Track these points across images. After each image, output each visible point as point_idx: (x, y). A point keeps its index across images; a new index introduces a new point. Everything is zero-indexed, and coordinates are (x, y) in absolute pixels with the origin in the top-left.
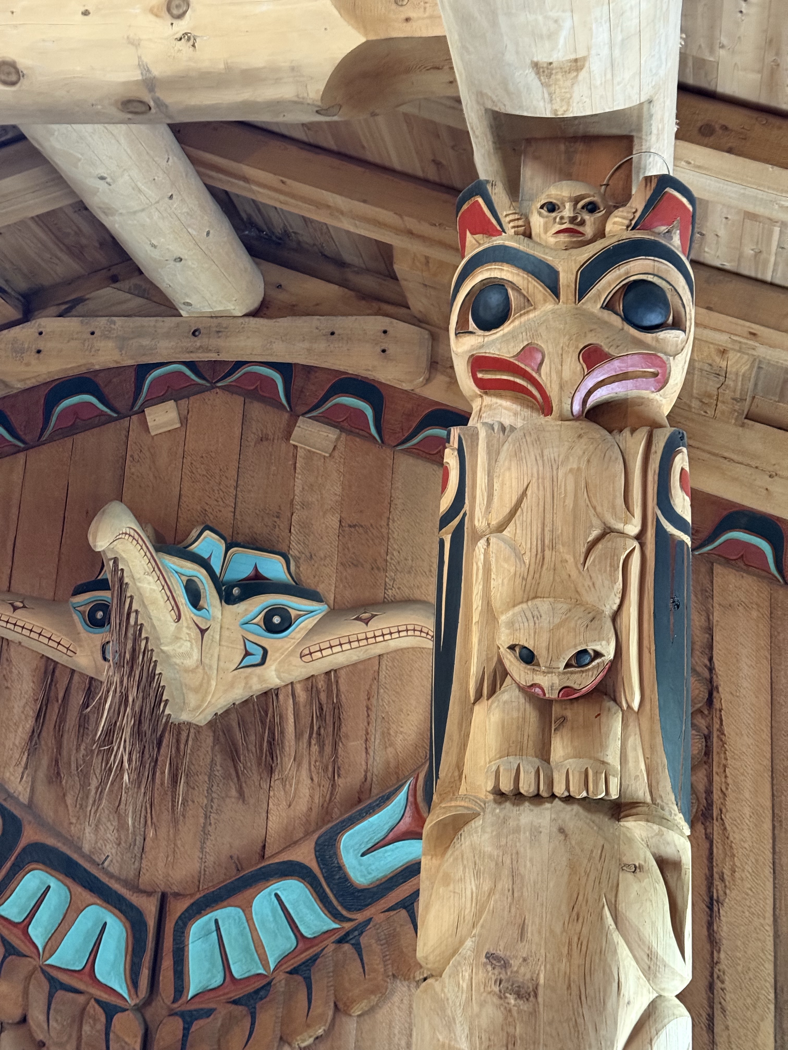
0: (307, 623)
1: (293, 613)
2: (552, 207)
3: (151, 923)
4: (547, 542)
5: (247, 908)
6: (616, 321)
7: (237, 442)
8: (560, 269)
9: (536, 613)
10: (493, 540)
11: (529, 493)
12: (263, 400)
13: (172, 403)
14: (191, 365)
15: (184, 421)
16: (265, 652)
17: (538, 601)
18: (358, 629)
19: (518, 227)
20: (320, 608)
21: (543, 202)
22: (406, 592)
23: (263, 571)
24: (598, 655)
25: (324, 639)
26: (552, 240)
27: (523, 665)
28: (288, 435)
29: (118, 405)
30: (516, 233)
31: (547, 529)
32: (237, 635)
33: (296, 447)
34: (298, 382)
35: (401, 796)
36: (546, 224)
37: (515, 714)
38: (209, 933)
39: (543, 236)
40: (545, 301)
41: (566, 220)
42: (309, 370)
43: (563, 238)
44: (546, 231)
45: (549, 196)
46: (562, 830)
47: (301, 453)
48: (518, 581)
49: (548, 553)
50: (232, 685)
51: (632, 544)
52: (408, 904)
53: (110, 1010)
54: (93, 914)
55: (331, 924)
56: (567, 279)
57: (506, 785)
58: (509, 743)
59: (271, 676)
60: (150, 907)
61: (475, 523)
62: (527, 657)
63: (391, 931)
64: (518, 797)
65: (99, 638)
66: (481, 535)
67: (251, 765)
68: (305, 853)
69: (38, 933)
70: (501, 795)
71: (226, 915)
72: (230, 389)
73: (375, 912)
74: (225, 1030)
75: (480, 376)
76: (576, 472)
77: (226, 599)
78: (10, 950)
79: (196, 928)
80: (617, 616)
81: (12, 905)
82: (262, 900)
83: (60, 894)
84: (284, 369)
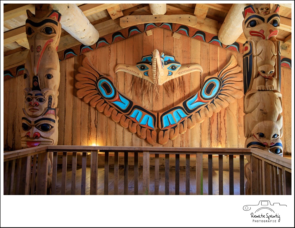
0: (179, 68)
1: (176, 66)
3: (157, 117)
4: (266, 57)
5: (172, 114)
7: (163, 37)
9: (265, 67)
10: (258, 57)
11: (263, 50)
12: (167, 29)
13: (151, 30)
14: (154, 23)
15: (153, 33)
16: (172, 73)
17: (265, 65)
18: (187, 69)
20: (180, 65)
21: (261, 8)
22: (194, 62)
23: (170, 59)
24: (273, 72)
25: (182, 70)
26: (263, 14)
28: (172, 35)
29: (141, 31)
30: (257, 13)
31: (266, 55)
32: (167, 70)
33: (173, 38)
34: (173, 26)
35: (196, 95)
37: (261, 80)
38: (166, 118)
39: (261, 13)
40: (262, 23)
41: (265, 11)
42: (175, 24)
46: (268, 94)
47: (174, 39)
48: (262, 62)
50: (167, 79)
51: (276, 57)
52: (199, 112)
53: (151, 130)
54: (147, 116)
55: (186, 115)
56: (266, 20)
57: (260, 89)
58: (260, 84)
59: (173, 77)
60: (156, 115)
61: (254, 54)
62: (264, 72)
63: (196, 116)
64: (262, 90)
65: (143, 72)
66: (255, 56)
67: (170, 92)
68: (181, 105)
69: (138, 119)
70: (259, 90)
71: (169, 115)
72: (161, 28)
73: (193, 113)
74: (170, 132)
75: (252, 33)
76: (270, 47)
77: (165, 64)
78: (133, 122)
79: (164, 117)
80: (275, 67)
81: (133, 115)
82: (174, 112)
83: (140, 113)
84: (171, 24)
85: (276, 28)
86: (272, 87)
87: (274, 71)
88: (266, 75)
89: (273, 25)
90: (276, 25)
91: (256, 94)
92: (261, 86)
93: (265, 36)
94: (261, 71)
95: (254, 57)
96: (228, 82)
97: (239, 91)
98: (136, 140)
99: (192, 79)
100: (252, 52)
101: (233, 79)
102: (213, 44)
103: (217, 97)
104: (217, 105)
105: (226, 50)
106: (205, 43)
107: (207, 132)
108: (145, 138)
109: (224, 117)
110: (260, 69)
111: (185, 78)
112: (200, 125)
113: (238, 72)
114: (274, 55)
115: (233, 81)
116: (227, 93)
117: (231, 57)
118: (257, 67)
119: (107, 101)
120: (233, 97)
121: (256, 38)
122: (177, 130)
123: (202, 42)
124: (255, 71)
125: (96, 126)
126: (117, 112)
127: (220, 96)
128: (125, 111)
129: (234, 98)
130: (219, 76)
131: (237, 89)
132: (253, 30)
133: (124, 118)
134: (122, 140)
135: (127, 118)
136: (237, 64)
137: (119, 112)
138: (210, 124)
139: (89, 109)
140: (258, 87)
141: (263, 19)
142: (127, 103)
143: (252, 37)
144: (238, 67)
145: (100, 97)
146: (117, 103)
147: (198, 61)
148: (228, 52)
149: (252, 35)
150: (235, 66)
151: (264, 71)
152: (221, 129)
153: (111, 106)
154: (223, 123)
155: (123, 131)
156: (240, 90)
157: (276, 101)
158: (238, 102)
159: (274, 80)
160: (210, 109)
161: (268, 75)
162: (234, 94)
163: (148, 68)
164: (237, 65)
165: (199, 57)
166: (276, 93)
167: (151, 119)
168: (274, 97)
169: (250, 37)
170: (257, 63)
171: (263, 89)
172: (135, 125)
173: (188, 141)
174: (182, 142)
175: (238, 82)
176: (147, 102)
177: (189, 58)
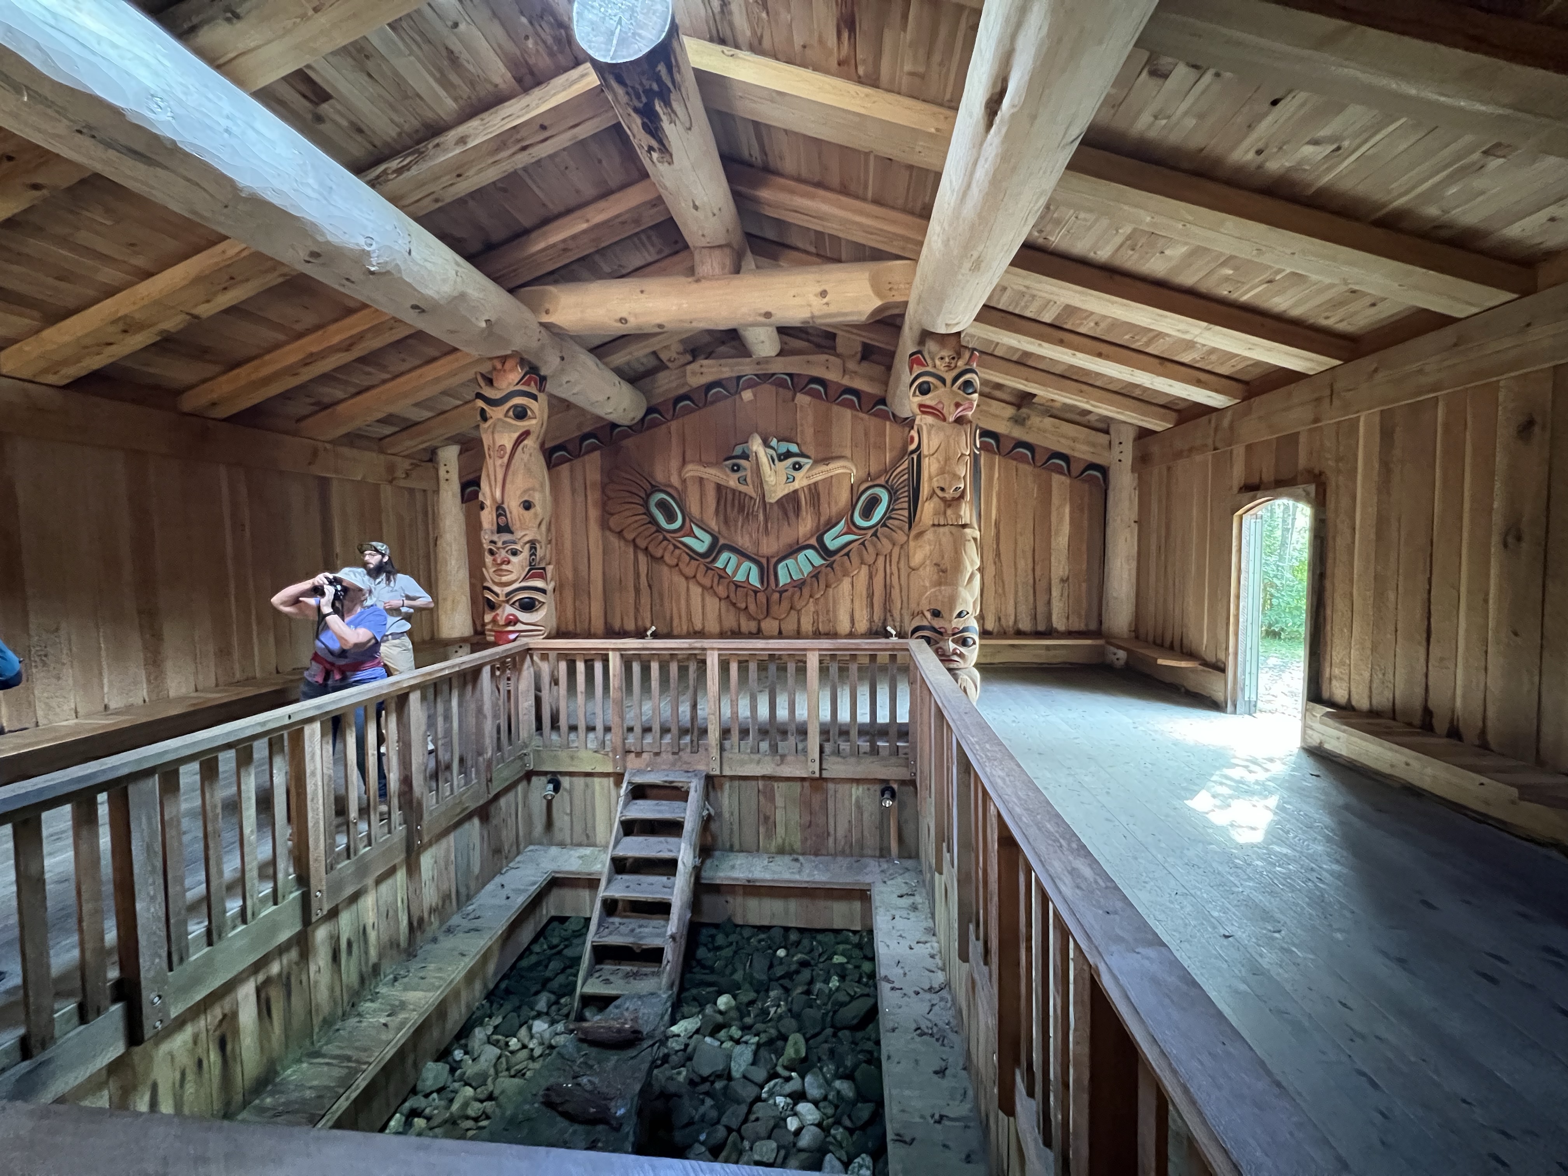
0: (807, 467)
1: (802, 463)
2: (942, 358)
3: (765, 565)
4: (947, 458)
5: (796, 559)
6: (961, 393)
7: (775, 402)
8: (945, 378)
9: (945, 478)
10: (930, 458)
11: (942, 444)
12: (783, 387)
13: (750, 390)
14: (756, 375)
15: (755, 396)
16: (794, 477)
17: (945, 475)
18: (824, 468)
19: (932, 365)
20: (810, 461)
21: (939, 357)
22: (839, 454)
23: (791, 450)
24: (960, 488)
25: (813, 472)
26: (943, 369)
27: (940, 491)
28: (793, 400)
29: (732, 391)
30: (932, 367)
32: (784, 472)
33: (796, 404)
34: (796, 380)
35: (843, 521)
36: (941, 364)
37: (937, 504)
38: (785, 567)
39: (939, 367)
40: (942, 387)
41: (947, 363)
42: (799, 375)
43: (947, 369)
44: (941, 366)
46: (952, 532)
47: (798, 406)
48: (939, 469)
49: (947, 461)
50: (783, 489)
51: (968, 457)
52: (847, 554)
53: (756, 592)
54: (747, 564)
55: (823, 562)
56: (949, 382)
57: (936, 523)
58: (936, 513)
59: (796, 485)
60: (764, 561)
61: (924, 453)
62: (942, 489)
63: (842, 565)
64: (939, 525)
65: (736, 476)
66: (927, 456)
67: (791, 514)
68: (813, 541)
69: (729, 571)
70: (934, 525)
71: (790, 562)
72: (771, 383)
73: (837, 557)
74: (793, 595)
75: (922, 409)
76: (954, 439)
77: (780, 460)
78: (721, 577)
79: (780, 566)
80: (965, 477)
81: (719, 564)
82: (801, 556)
83: (734, 559)
84: (791, 375)
85: (969, 396)
86: (960, 518)
87: (962, 486)
88: (948, 495)
89: (964, 392)
90: (970, 391)
91: (928, 532)
92: (937, 516)
94: (938, 487)
95: (924, 457)
98: (728, 611)
99: (834, 490)
100: (922, 449)
102: (875, 415)
103: (884, 525)
104: (885, 541)
106: (861, 415)
107: (864, 593)
108: (743, 606)
109: (898, 563)
110: (935, 484)
111: (821, 488)
112: (850, 580)
114: (963, 455)
118: (930, 478)
119: (668, 536)
121: (929, 419)
122: (806, 591)
123: (855, 413)
124: (926, 485)
125: (650, 586)
126: (687, 558)
127: (891, 521)
128: (704, 555)
130: (887, 482)
132: (923, 403)
133: (702, 568)
134: (700, 610)
135: (708, 569)
137: (692, 558)
138: (871, 577)
139: (635, 553)
140: (932, 519)
141: (943, 381)
142: (707, 539)
143: (923, 416)
145: (654, 529)
146: (688, 540)
147: (848, 453)
149: (923, 412)
151: (944, 486)
152: (891, 586)
153: (676, 547)
154: (896, 575)
155: (703, 595)
157: (965, 545)
159: (964, 505)
160: (871, 549)
163: (745, 469)
165: (849, 444)
166: (967, 531)
167: (755, 571)
168: (963, 536)
169: (920, 416)
170: (931, 470)
171: (942, 523)
172: (726, 581)
173: (828, 612)
174: (816, 612)
176: (747, 538)
177: (828, 445)
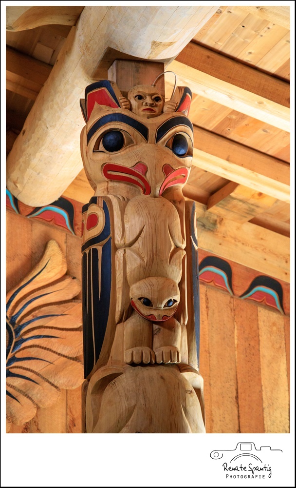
2: (140, 97)
4: (154, 252)
6: (170, 152)
8: (149, 128)
9: (151, 283)
10: (128, 251)
11: (144, 229)
17: (150, 278)
19: (126, 105)
21: (136, 94)
26: (142, 113)
27: (145, 306)
30: (126, 108)
31: (154, 246)
36: (139, 105)
37: (139, 328)
39: (137, 110)
40: (142, 141)
41: (148, 105)
43: (147, 113)
44: (139, 108)
45: (139, 92)
46: (162, 377)
48: (142, 269)
49: (155, 256)
51: (185, 253)
56: (152, 133)
57: (136, 360)
58: (136, 342)
61: (116, 242)
62: (147, 302)
64: (142, 364)
66: (120, 248)
70: (133, 364)
75: (109, 172)
76: (165, 221)
80: (181, 285)
85: (181, 159)
86: (174, 353)
87: (177, 298)
88: (155, 313)
89: (174, 152)
90: (182, 152)
91: (123, 377)
92: (138, 348)
93: (151, 183)
94: (140, 299)
95: (116, 249)
96: (35, 333)
97: (72, 361)
100: (111, 235)
101: (51, 322)
105: (32, 222)
110: (135, 291)
113: (70, 297)
115: (52, 328)
116: (32, 371)
117: (45, 246)
118: (126, 286)
120: (53, 385)
121: (122, 188)
124: (119, 296)
129: (56, 387)
131: (64, 356)
132: (112, 162)
136: (65, 270)
140: (130, 352)
141: (143, 131)
143: (111, 184)
144: (68, 281)
148: (39, 229)
149: (112, 178)
150: (59, 276)
151: (149, 297)
156: (76, 359)
157: (185, 400)
158: (70, 402)
159: (180, 330)
161: (160, 312)
162: (56, 374)
164: (67, 274)
166: (186, 375)
169: (106, 184)
170: (128, 270)
171: (146, 360)
175: (69, 333)
